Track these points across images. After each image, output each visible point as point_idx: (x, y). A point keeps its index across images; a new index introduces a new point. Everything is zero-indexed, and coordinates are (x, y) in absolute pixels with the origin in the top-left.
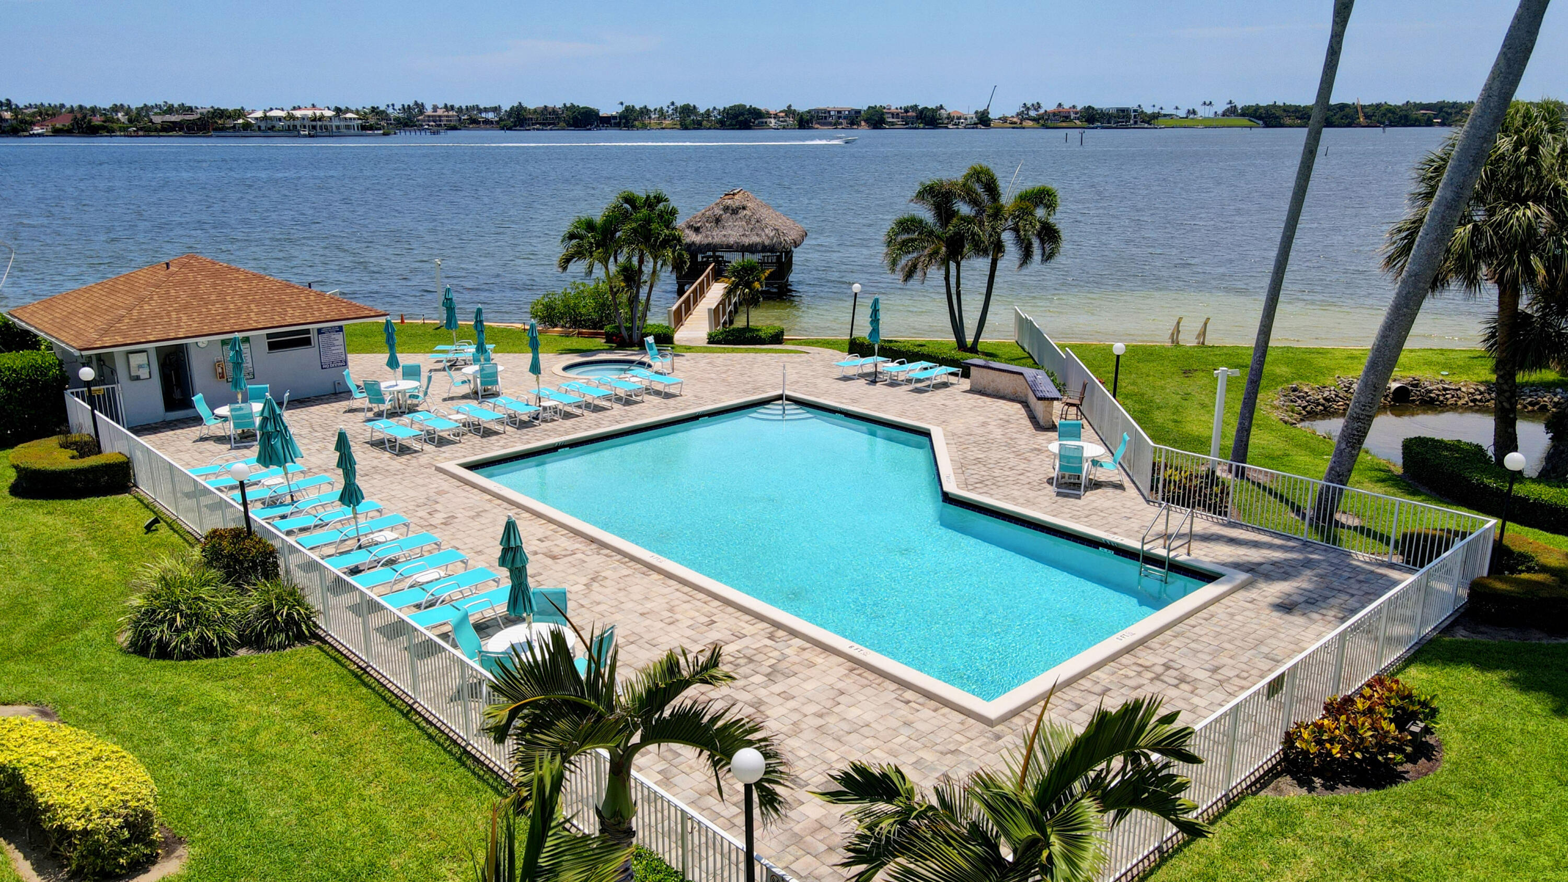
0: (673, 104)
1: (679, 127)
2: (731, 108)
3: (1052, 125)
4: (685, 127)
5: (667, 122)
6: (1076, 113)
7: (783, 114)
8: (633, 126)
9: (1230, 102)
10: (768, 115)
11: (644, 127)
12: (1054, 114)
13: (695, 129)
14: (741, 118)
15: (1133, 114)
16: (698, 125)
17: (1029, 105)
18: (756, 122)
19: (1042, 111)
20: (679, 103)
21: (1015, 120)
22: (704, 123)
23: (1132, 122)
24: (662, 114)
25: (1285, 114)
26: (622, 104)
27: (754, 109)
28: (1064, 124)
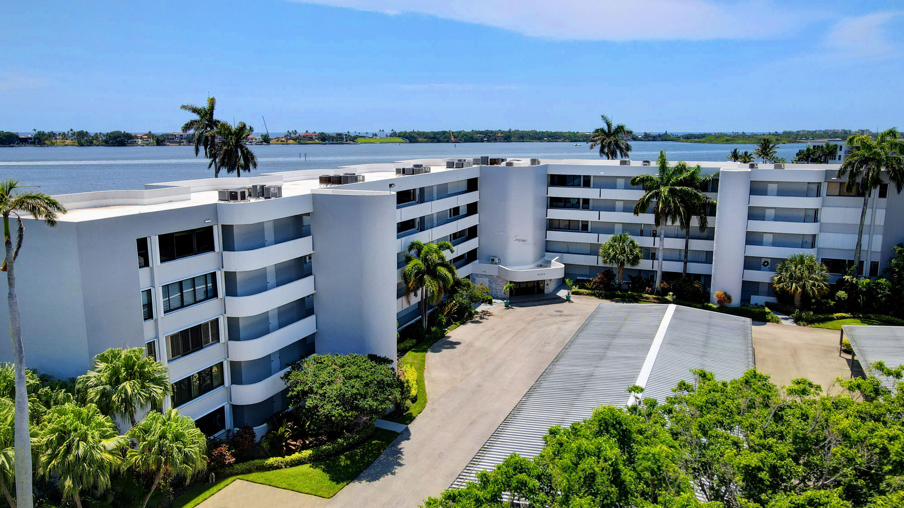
0: (72, 130)
1: (77, 144)
2: (111, 133)
3: (303, 142)
4: (81, 145)
5: (68, 141)
6: (316, 136)
7: (146, 137)
8: (44, 144)
9: (393, 130)
10: (137, 137)
11: (53, 144)
12: (304, 137)
13: (88, 146)
14: (118, 139)
15: (345, 137)
16: (90, 143)
17: (290, 131)
18: (129, 141)
19: (297, 135)
20: (76, 130)
21: (283, 139)
22: (95, 142)
23: (345, 140)
24: (64, 136)
25: (418, 136)
26: (35, 130)
27: (127, 134)
28: (310, 142)
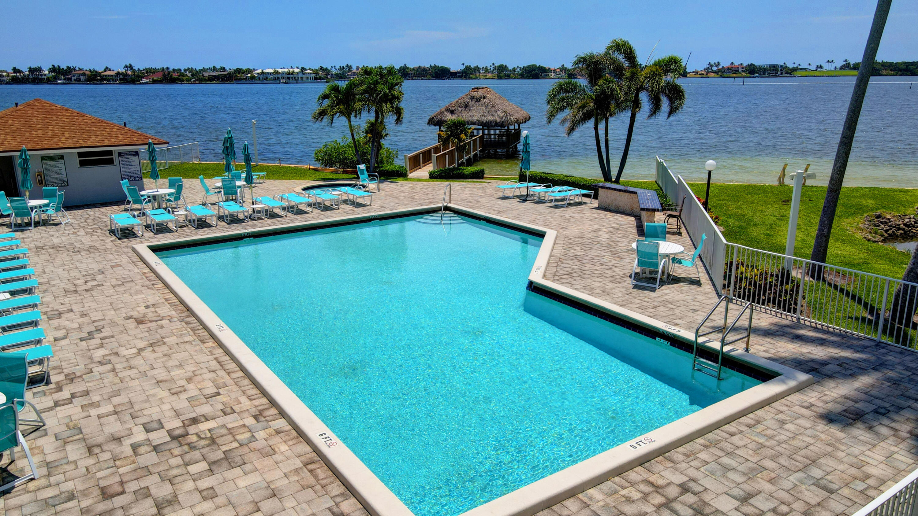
0: (493, 64)
1: (496, 78)
2: (528, 67)
3: (727, 76)
4: (500, 78)
5: (490, 75)
6: (743, 68)
7: (559, 70)
8: (469, 78)
9: (846, 61)
10: (550, 70)
11: (476, 78)
12: (728, 69)
13: (505, 79)
14: (533, 72)
15: (780, 69)
16: (508, 77)
17: (712, 63)
18: (543, 75)
19: (720, 67)
20: (497, 64)
21: (703, 72)
22: (512, 75)
23: (779, 73)
24: (487, 70)
25: (883, 68)
26: (463, 64)
27: (542, 67)
28: (734, 75)
